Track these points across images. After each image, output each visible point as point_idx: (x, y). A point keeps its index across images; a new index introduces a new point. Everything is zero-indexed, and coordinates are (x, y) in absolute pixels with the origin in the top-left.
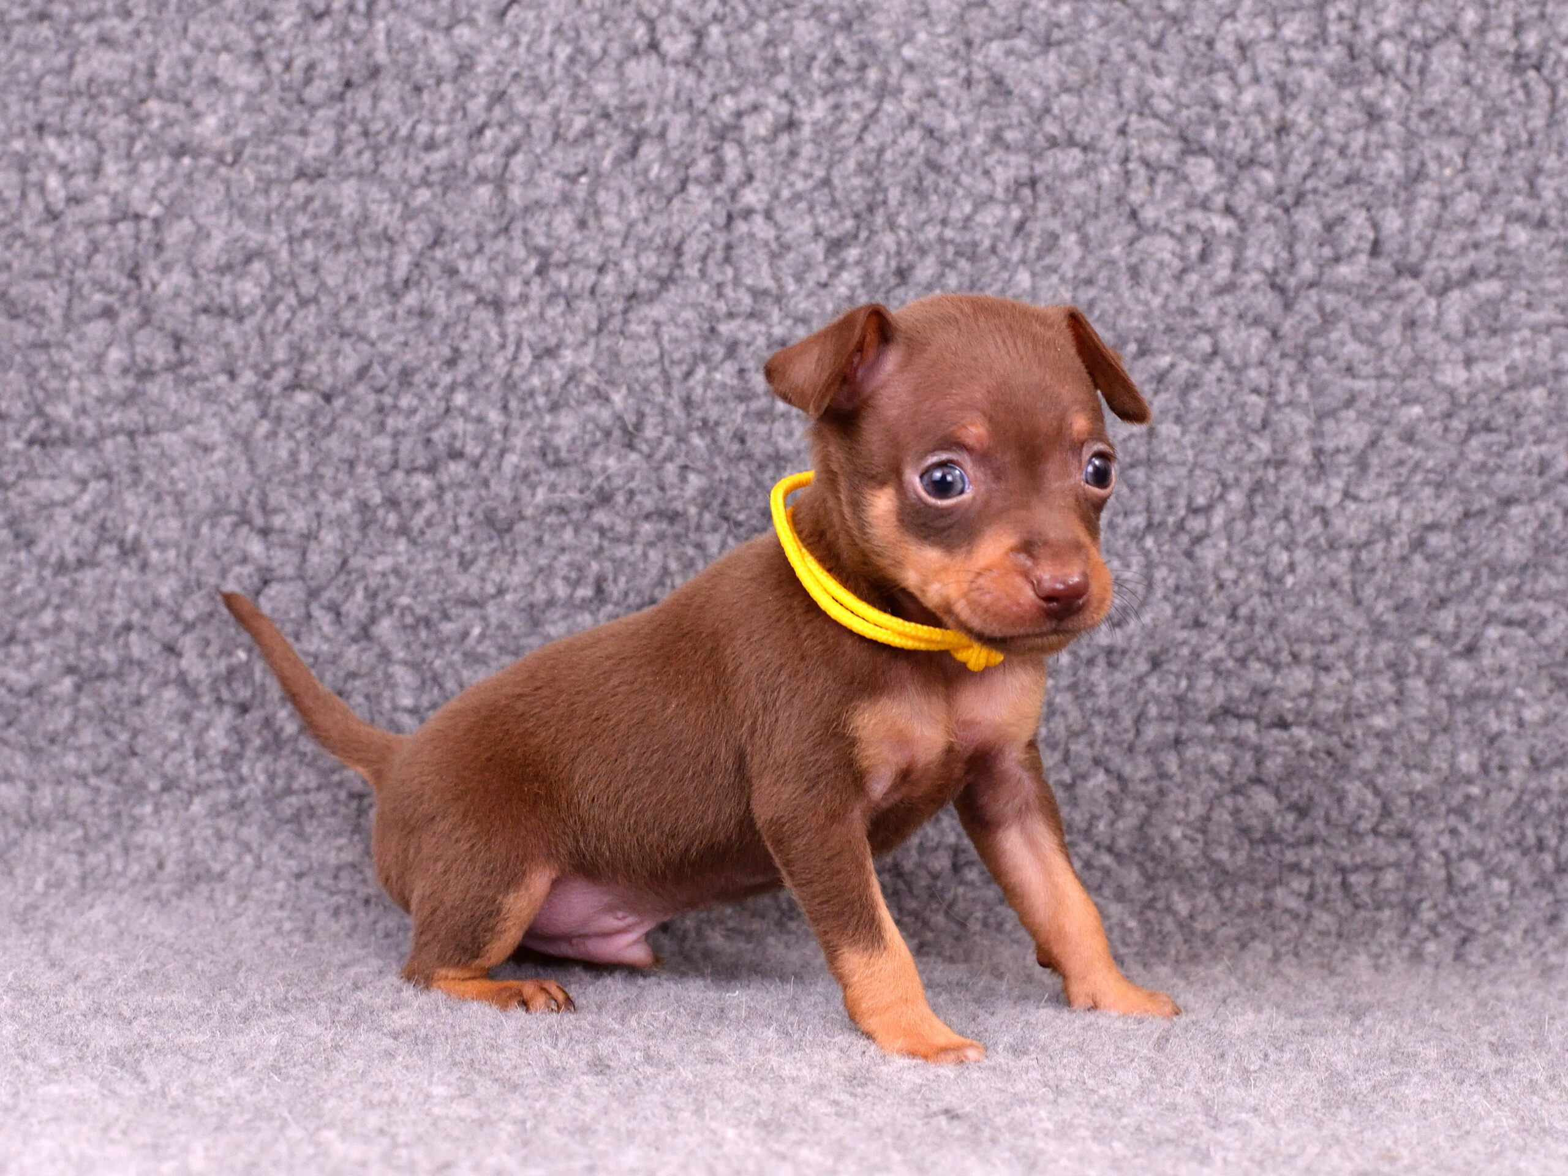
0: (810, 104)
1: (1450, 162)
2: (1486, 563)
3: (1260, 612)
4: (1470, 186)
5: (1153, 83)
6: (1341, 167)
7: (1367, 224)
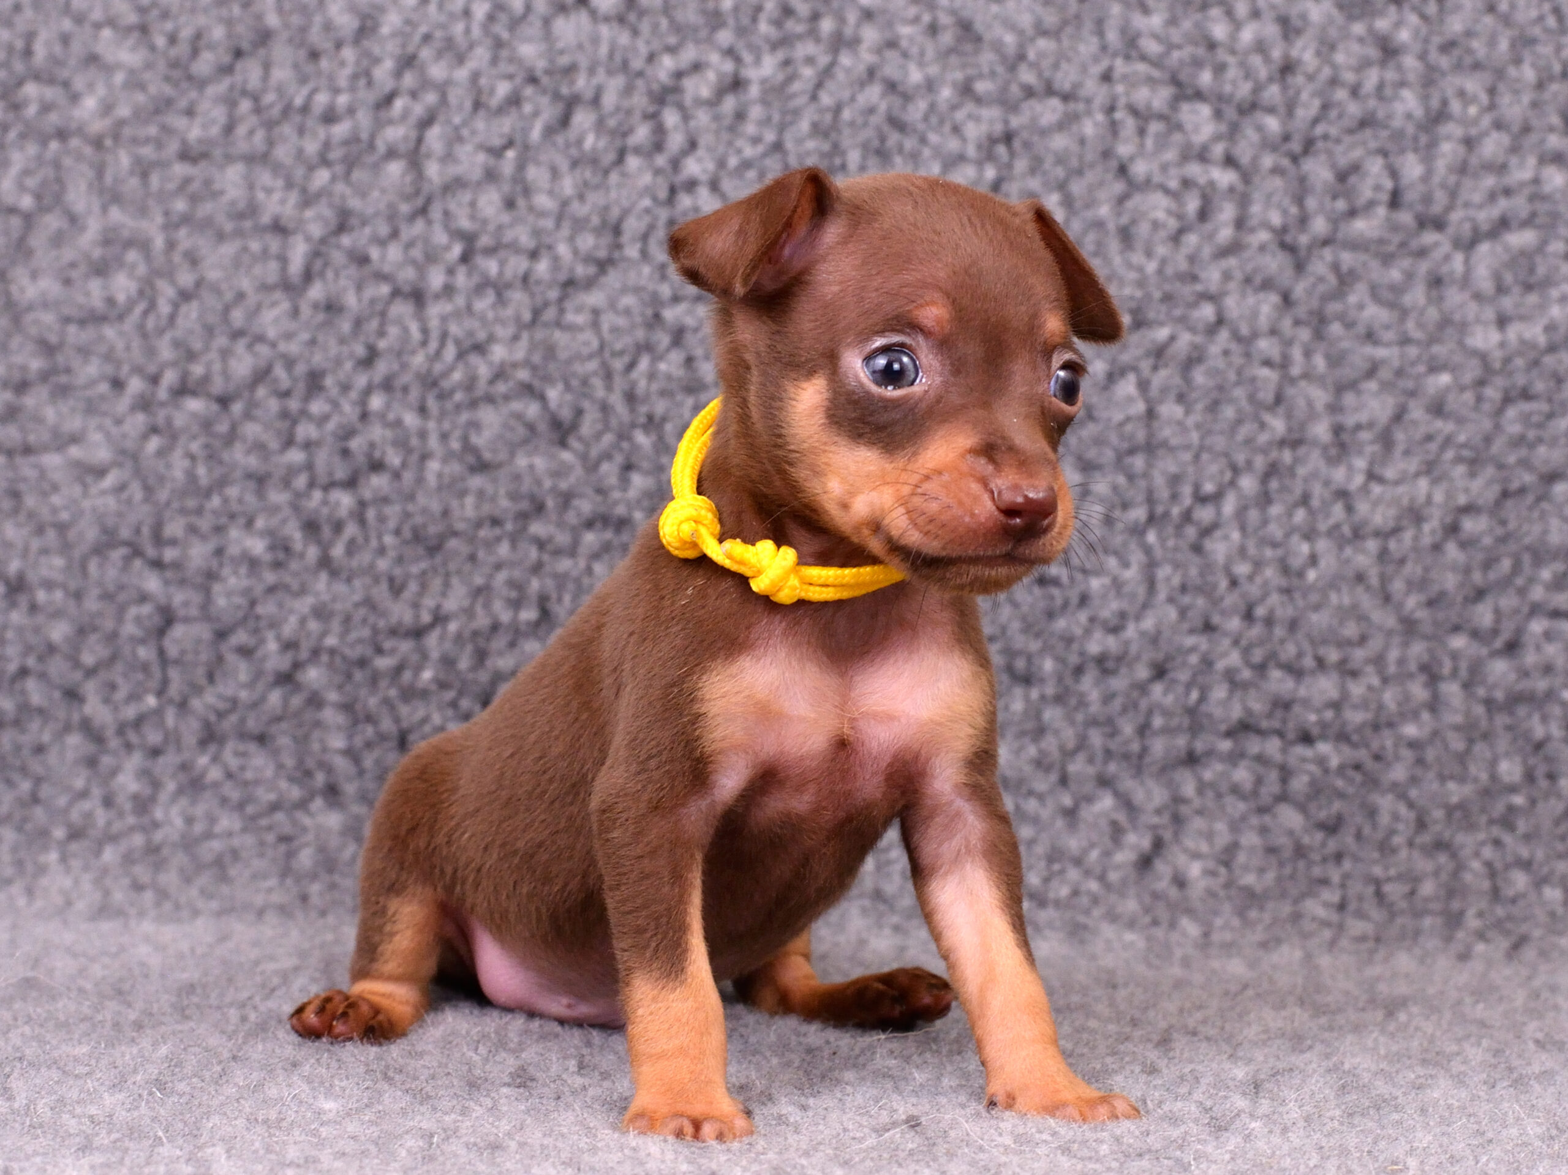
0: (758, 61)
1: (1474, 100)
2: (1528, 548)
3: (1279, 613)
4: (1498, 125)
5: (1139, 21)
6: (1354, 109)
7: (1385, 173)
